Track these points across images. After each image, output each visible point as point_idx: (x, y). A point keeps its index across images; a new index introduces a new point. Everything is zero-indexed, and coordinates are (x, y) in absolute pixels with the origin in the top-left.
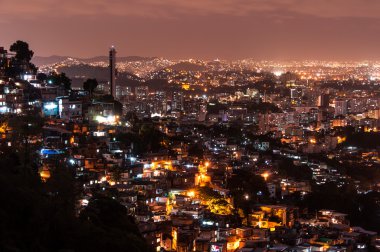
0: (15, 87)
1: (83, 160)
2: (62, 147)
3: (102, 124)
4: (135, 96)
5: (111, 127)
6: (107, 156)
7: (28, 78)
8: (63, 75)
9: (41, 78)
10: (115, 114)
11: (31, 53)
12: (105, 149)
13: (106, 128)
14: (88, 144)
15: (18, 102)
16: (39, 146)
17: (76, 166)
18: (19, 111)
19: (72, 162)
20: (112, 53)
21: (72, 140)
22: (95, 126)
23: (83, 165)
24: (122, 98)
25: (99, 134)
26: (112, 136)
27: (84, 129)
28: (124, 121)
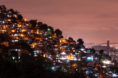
0: (78, 52)
1: (99, 75)
2: (93, 71)
3: (105, 64)
4: (115, 55)
5: (108, 65)
6: (107, 74)
7: (82, 50)
8: (93, 49)
9: (86, 50)
10: (109, 60)
11: (83, 42)
12: (106, 71)
13: (106, 65)
14: (101, 70)
15: (80, 57)
16: (86, 70)
17: (97, 77)
18: (80, 60)
19: (96, 75)
20: (108, 42)
21: (96, 69)
22: (103, 64)
23: (99, 76)
24: (111, 56)
25: (104, 67)
26: (108, 67)
27: (100, 65)
28: (112, 63)
